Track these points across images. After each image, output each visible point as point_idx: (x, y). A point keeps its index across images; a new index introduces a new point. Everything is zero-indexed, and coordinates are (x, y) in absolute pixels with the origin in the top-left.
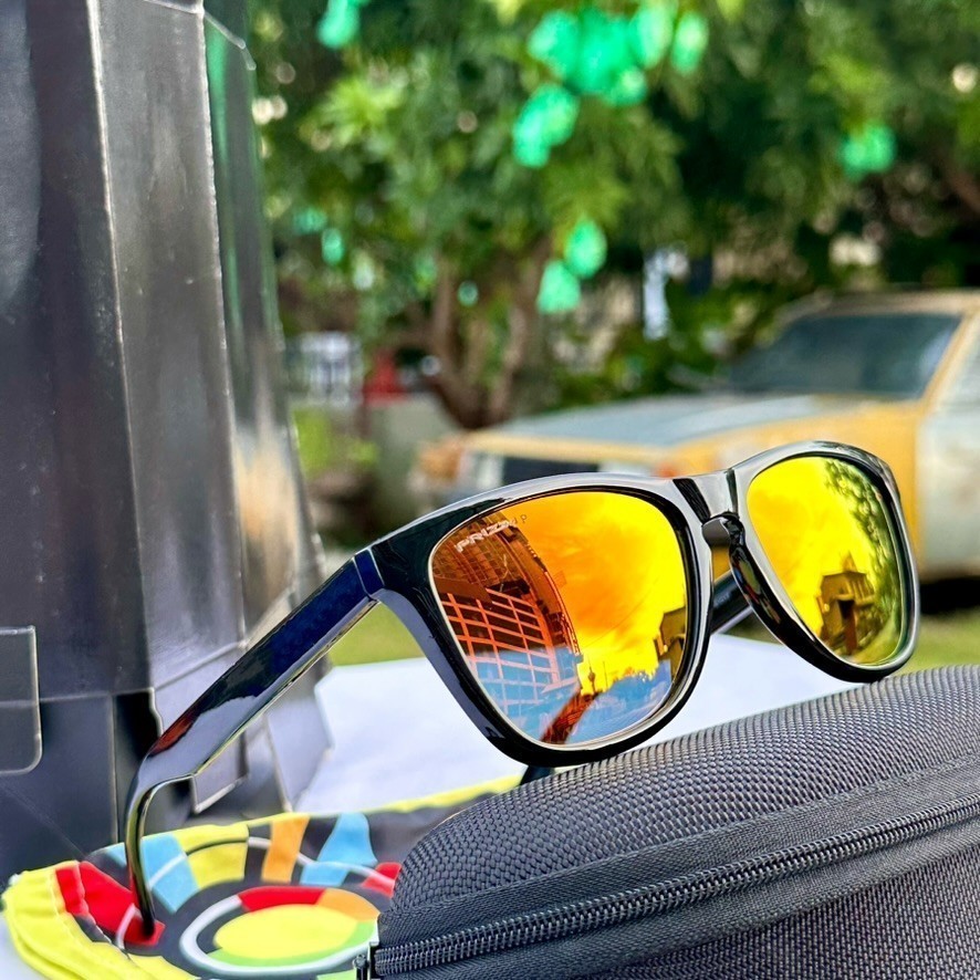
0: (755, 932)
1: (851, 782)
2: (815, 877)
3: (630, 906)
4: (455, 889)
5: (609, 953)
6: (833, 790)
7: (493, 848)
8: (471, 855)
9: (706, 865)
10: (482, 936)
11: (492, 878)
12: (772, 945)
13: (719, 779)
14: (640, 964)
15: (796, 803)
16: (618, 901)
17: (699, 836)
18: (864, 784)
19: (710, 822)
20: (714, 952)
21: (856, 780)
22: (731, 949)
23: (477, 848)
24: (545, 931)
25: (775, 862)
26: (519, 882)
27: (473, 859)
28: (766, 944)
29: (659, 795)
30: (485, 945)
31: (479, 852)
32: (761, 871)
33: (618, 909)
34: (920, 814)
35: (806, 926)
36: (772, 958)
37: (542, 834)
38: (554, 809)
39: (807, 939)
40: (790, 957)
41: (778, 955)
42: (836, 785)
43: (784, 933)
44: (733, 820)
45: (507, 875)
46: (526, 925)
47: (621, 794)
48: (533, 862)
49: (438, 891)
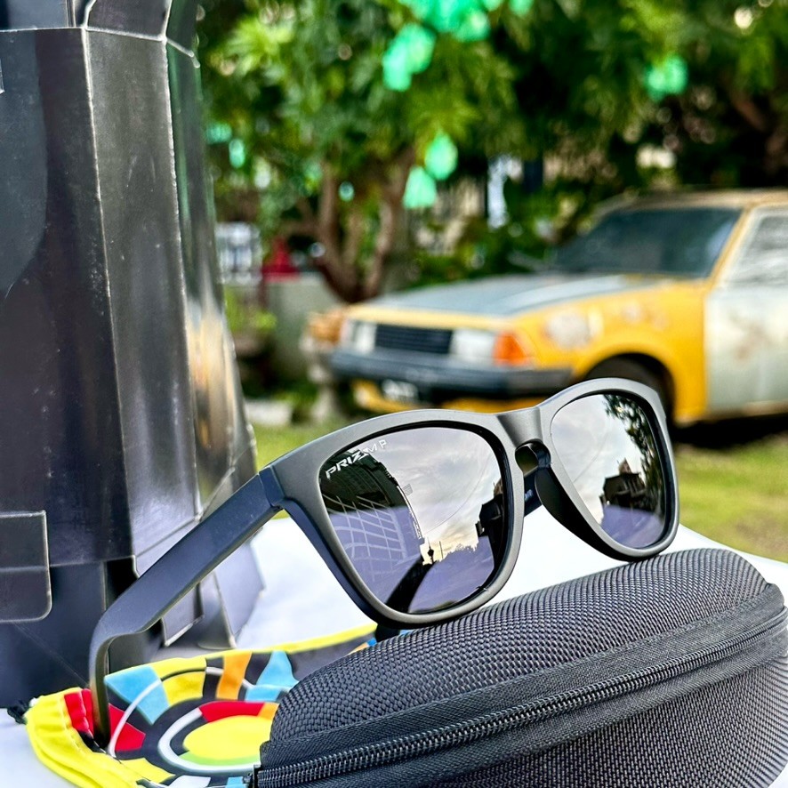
0: (536, 755)
1: (608, 643)
2: (579, 714)
3: (442, 739)
4: (315, 727)
5: (427, 774)
6: (594, 650)
7: (343, 696)
8: (327, 701)
9: (498, 708)
10: (334, 761)
11: (342, 719)
12: (547, 765)
13: (510, 644)
14: (450, 781)
15: (566, 661)
16: (433, 737)
18: (617, 645)
19: (502, 676)
20: (505, 771)
21: (611, 643)
22: (517, 769)
23: (331, 696)
24: (380, 758)
25: (549, 705)
26: (362, 722)
27: (328, 704)
28: (543, 765)
29: (465, 656)
30: (337, 768)
31: (333, 699)
32: (538, 711)
33: (433, 742)
34: (658, 666)
35: (573, 751)
36: (548, 775)
37: (379, 687)
38: (388, 667)
39: (573, 760)
40: (561, 773)
41: (552, 772)
42: (596, 647)
43: (556, 757)
44: (519, 674)
45: (353, 716)
46: (366, 754)
48: (372, 706)
49: (303, 728)
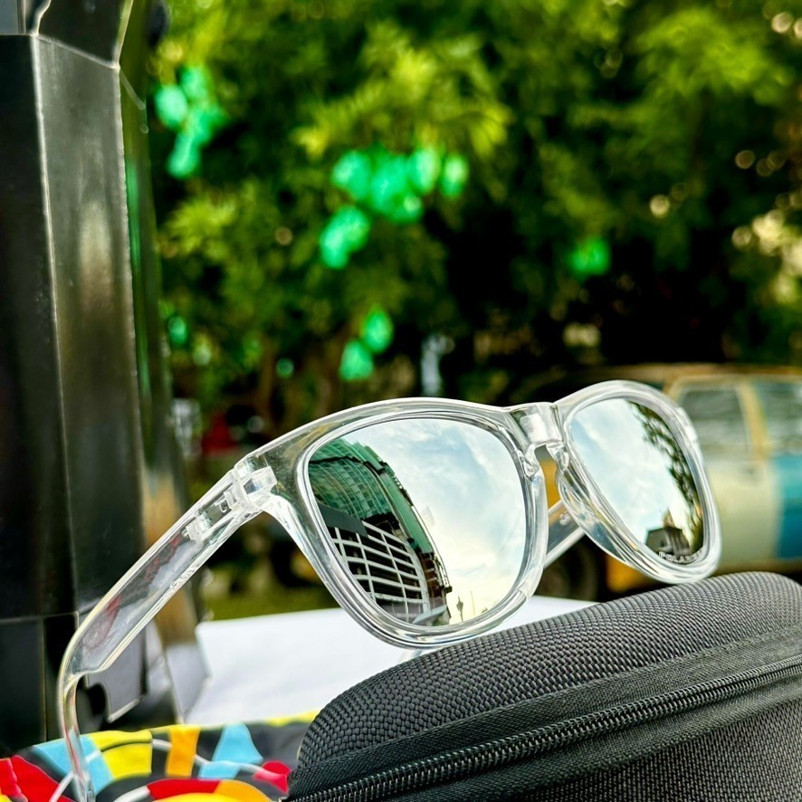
0: (614, 771)
1: (683, 649)
2: (660, 725)
3: (510, 750)
4: (358, 743)
5: (494, 791)
6: (669, 655)
7: (389, 707)
8: (371, 714)
9: (572, 715)
10: (383, 781)
11: (391, 732)
12: (627, 783)
13: (577, 646)
15: (640, 665)
16: (498, 749)
17: (565, 691)
18: (693, 651)
19: (572, 680)
20: (580, 789)
21: (686, 648)
22: (594, 787)
23: (376, 708)
24: (439, 774)
25: (628, 713)
26: (415, 733)
27: (373, 717)
28: (622, 783)
29: (528, 659)
31: (378, 711)
32: (617, 719)
33: (500, 753)
34: (739, 675)
35: (654, 767)
36: (628, 795)
37: (432, 694)
38: (441, 673)
39: (654, 778)
40: (642, 793)
41: (632, 791)
42: (671, 651)
43: (636, 774)
44: (591, 678)
45: (403, 729)
46: (422, 770)
47: (497, 660)
48: (425, 716)
49: (343, 746)
